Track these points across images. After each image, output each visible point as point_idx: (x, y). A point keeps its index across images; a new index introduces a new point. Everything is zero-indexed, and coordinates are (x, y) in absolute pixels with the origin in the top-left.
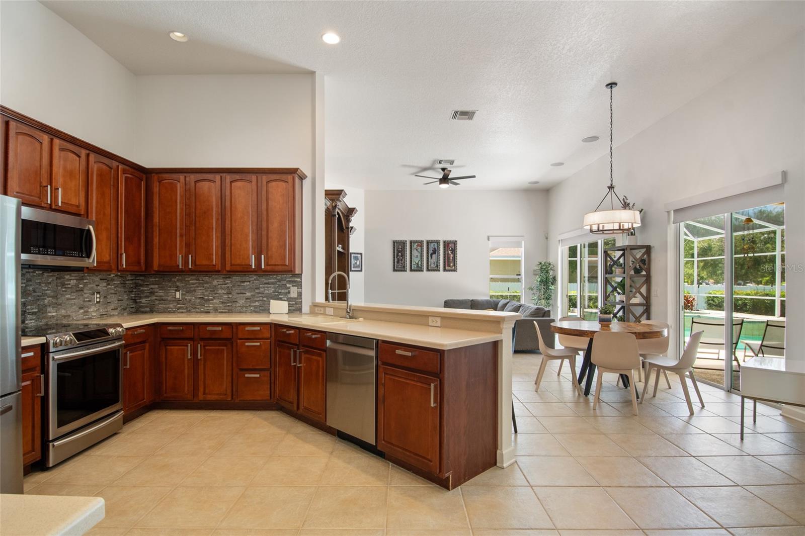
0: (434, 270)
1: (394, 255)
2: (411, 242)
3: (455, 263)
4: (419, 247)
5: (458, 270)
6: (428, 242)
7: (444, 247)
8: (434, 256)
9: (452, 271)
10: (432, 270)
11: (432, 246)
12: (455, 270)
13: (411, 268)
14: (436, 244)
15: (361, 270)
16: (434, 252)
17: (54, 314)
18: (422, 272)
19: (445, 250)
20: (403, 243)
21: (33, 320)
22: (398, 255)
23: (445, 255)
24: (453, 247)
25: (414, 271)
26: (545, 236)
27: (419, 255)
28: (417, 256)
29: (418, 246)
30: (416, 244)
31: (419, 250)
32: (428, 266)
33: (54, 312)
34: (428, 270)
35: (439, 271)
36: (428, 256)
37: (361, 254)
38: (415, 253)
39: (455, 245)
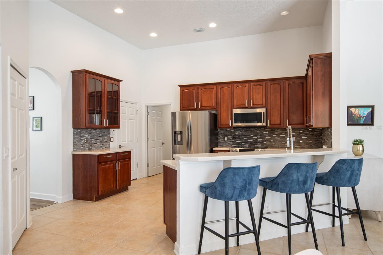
17: (269, 144)
21: (260, 145)
33: (269, 143)
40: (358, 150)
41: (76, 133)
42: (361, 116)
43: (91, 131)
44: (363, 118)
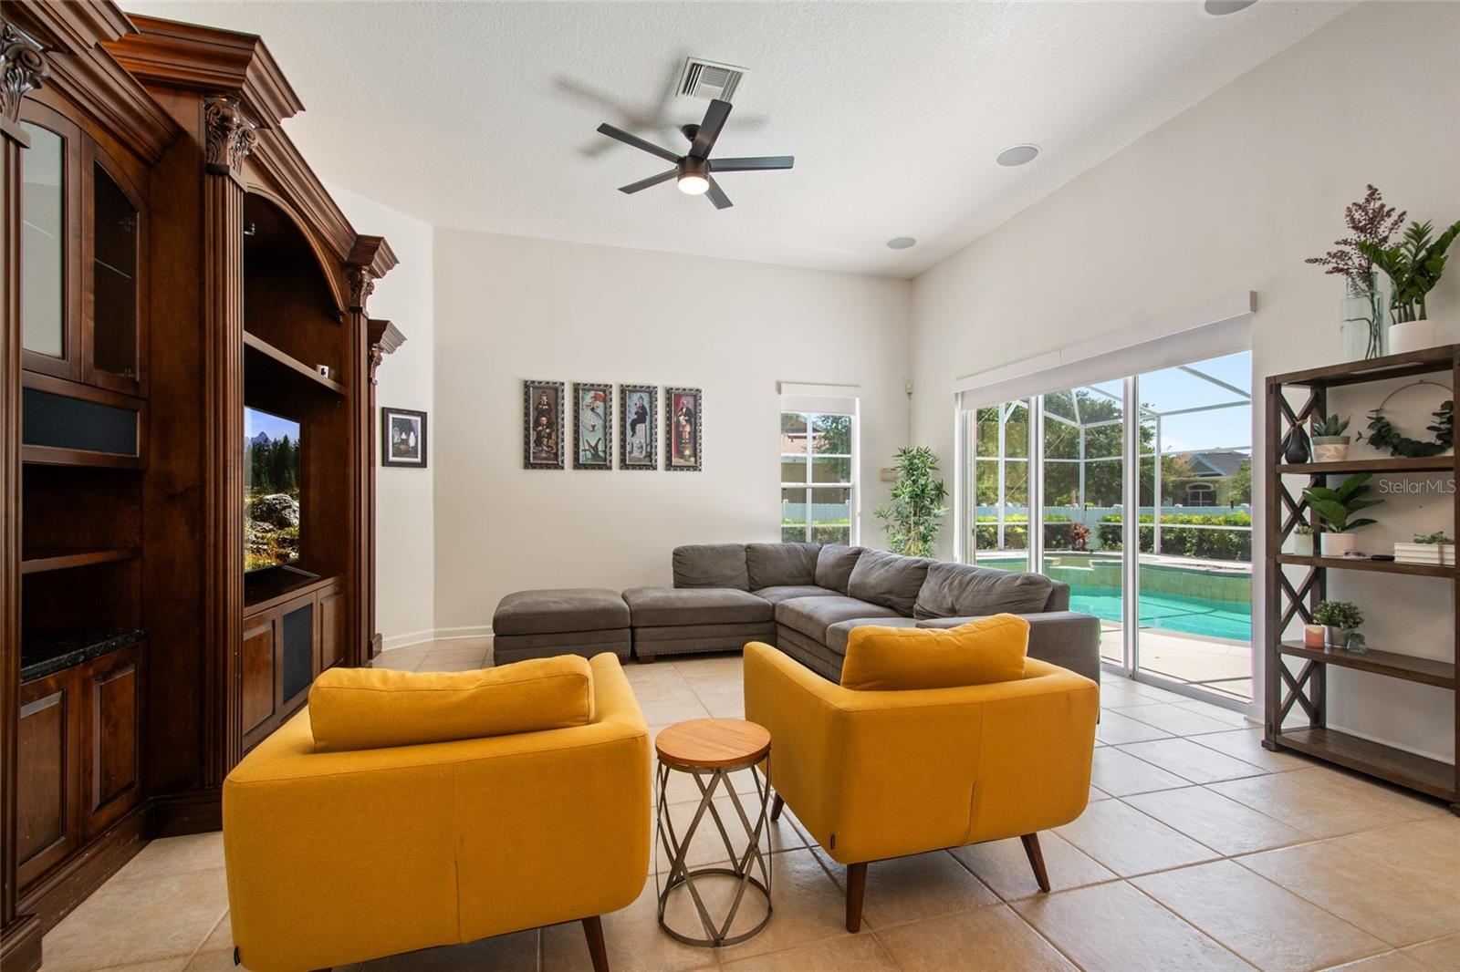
0: (641, 467)
1: (527, 422)
2: (577, 388)
3: (695, 449)
4: (601, 404)
5: (703, 467)
6: (625, 391)
7: (669, 405)
8: (640, 427)
9: (688, 468)
10: (634, 467)
11: (634, 401)
12: (696, 468)
13: (576, 458)
14: (646, 397)
15: (423, 464)
16: (642, 416)
18: (607, 472)
19: (669, 411)
20: (555, 390)
22: (537, 423)
23: (669, 426)
24: (691, 407)
25: (586, 467)
26: (906, 389)
27: (599, 423)
28: (594, 426)
29: (595, 398)
30: (592, 394)
31: (600, 411)
32: (623, 454)
34: (624, 465)
35: (655, 468)
36: (623, 426)
37: (423, 416)
38: (588, 418)
39: (695, 401)
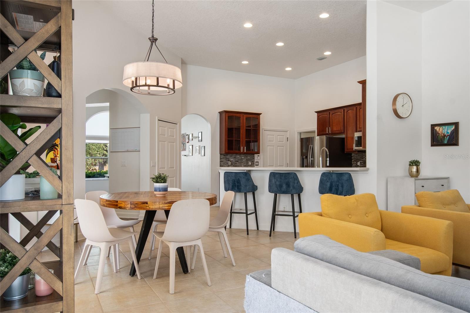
40: (412, 171)
41: (222, 157)
42: (445, 135)
43: (236, 156)
44: (447, 137)
